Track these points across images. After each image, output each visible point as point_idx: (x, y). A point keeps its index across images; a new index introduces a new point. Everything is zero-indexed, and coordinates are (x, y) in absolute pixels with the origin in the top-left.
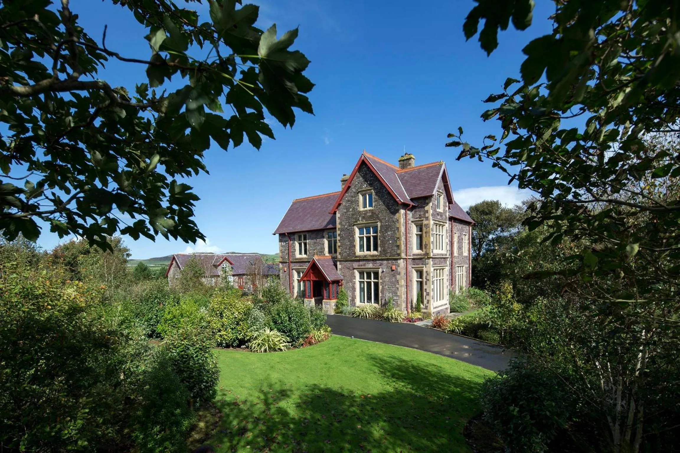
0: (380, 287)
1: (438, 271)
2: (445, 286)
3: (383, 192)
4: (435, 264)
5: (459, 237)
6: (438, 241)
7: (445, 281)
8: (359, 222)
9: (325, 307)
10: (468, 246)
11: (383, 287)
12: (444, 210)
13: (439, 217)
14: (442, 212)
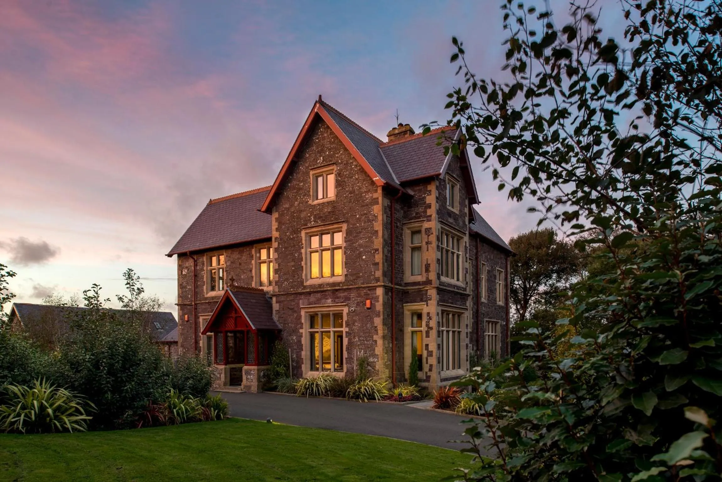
0: (345, 341)
1: (451, 316)
2: (463, 344)
3: (352, 169)
4: (444, 301)
5: (489, 271)
6: (450, 262)
7: (463, 335)
8: (309, 225)
9: (247, 379)
10: (504, 291)
11: (350, 340)
12: (460, 211)
13: (451, 220)
14: (457, 213)
